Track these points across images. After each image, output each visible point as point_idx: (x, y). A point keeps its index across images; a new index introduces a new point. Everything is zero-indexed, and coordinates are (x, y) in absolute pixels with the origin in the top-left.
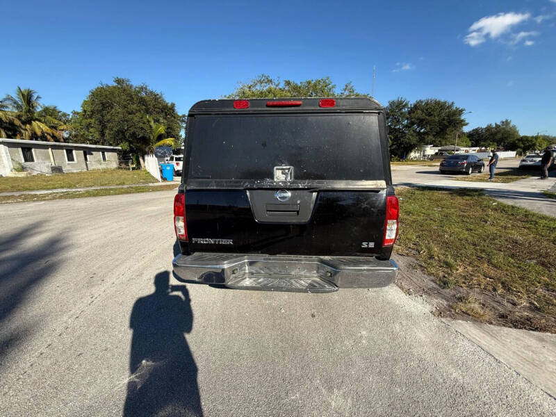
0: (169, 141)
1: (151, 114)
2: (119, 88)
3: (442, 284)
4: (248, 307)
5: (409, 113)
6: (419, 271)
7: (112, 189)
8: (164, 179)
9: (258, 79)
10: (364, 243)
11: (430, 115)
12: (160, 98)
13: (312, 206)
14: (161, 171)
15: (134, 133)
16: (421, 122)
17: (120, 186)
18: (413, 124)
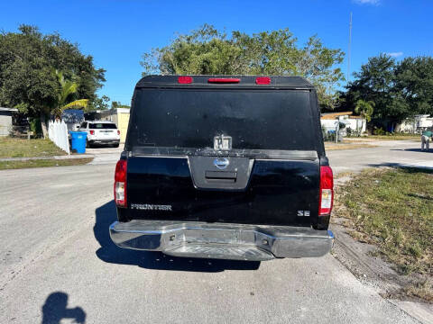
0: (81, 103)
1: (61, 68)
2: (24, 37)
3: (401, 271)
4: (183, 285)
5: (396, 73)
6: (378, 259)
7: (8, 162)
8: (73, 151)
9: (199, 29)
10: (299, 212)
11: (422, 76)
12: (75, 48)
13: (249, 174)
14: (70, 141)
15: (38, 92)
16: (412, 86)
17: (18, 159)
18: (401, 87)
